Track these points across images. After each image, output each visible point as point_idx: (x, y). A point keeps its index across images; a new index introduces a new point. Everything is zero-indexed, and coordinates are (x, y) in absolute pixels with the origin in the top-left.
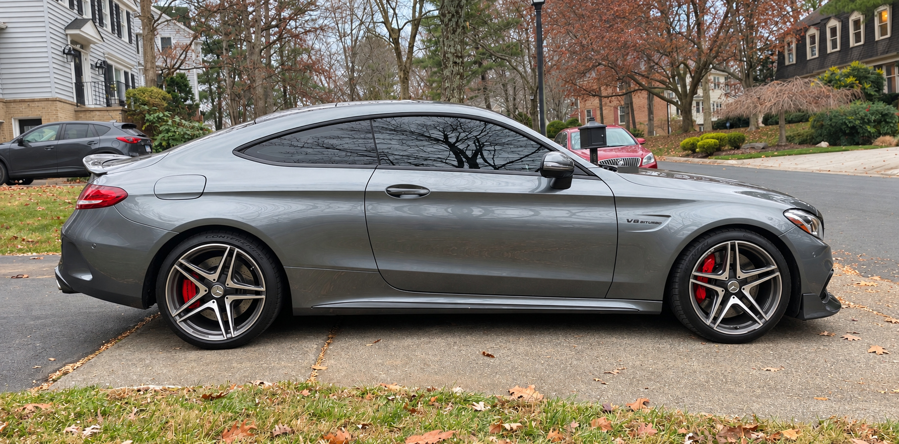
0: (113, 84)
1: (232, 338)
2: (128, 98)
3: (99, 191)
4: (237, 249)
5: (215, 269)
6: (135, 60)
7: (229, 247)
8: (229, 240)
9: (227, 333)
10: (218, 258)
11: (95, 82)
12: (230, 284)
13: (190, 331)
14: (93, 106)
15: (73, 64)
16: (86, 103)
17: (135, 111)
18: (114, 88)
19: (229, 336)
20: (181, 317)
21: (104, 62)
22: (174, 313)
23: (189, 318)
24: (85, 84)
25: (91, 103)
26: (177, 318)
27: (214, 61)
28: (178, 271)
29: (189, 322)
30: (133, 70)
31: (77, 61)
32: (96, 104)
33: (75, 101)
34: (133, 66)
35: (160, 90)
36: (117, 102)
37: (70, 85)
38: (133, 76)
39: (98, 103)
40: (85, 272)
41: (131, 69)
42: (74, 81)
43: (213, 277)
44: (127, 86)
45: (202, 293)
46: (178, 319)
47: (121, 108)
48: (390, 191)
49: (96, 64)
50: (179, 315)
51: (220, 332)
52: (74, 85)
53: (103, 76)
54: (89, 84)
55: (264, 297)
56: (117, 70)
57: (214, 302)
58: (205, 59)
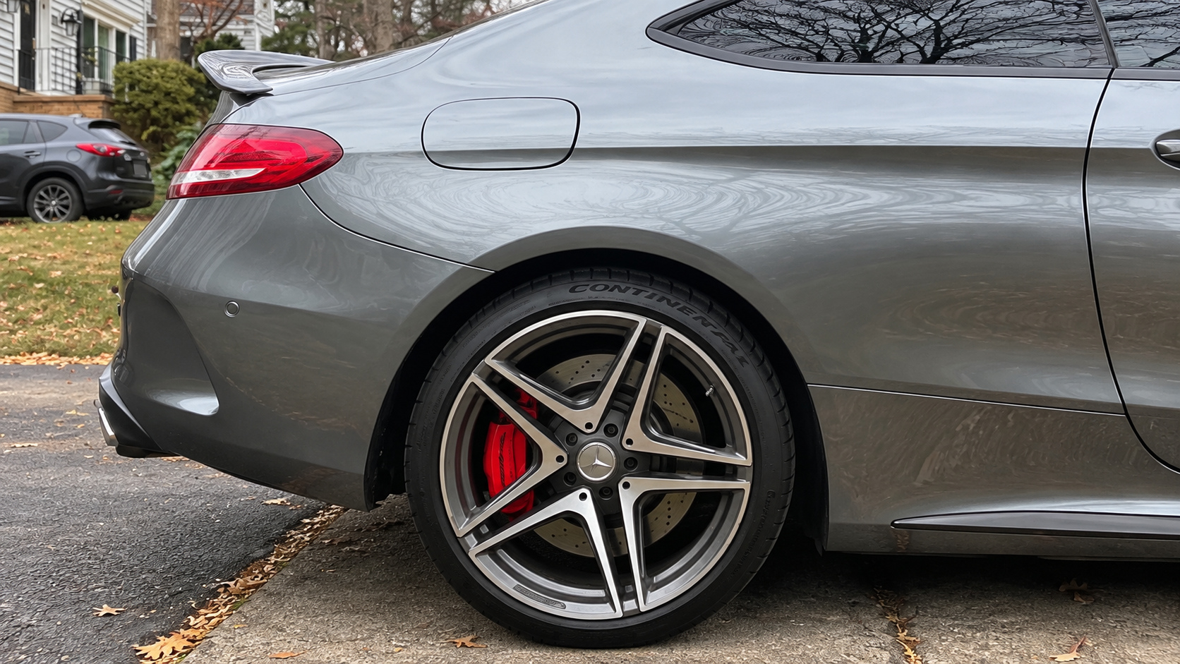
0: (93, 54)
1: (638, 613)
2: (118, 80)
3: (245, 146)
4: (666, 330)
5: (593, 389)
6: (140, 10)
7: (642, 321)
8: (642, 300)
9: (623, 597)
10: (603, 359)
11: (56, 49)
12: (638, 439)
13: (507, 584)
14: (49, 94)
15: (18, 16)
16: (38, 87)
17: (131, 103)
18: (92, 62)
19: (630, 605)
20: (481, 538)
21: (78, 12)
22: (462, 527)
23: (504, 545)
24: (38, 52)
25: (45, 87)
26: (471, 541)
27: (297, 14)
28: (480, 393)
29: (502, 554)
30: (136, 27)
31: (27, 9)
32: (55, 90)
33: (16, 84)
34: (137, 22)
35: (187, 67)
36: (97, 86)
37: (9, 54)
38: (133, 40)
39: (59, 87)
40: (197, 389)
41: (131, 27)
42: (18, 46)
43: (586, 415)
44: (120, 57)
45: (549, 467)
46: (474, 548)
47: (103, 97)
48: (1165, 150)
49: (64, 14)
50: (476, 531)
51: (600, 593)
52: (17, 53)
53: (75, 38)
54: (45, 52)
55: (744, 484)
56: (104, 29)
57: (583, 496)
58: (281, 11)
